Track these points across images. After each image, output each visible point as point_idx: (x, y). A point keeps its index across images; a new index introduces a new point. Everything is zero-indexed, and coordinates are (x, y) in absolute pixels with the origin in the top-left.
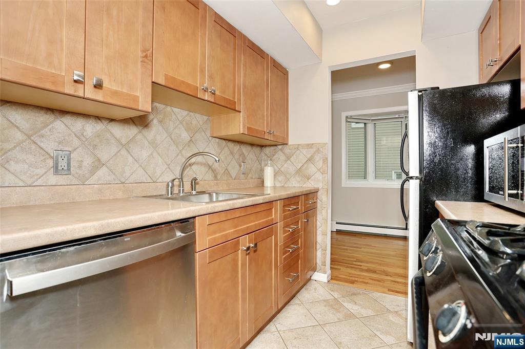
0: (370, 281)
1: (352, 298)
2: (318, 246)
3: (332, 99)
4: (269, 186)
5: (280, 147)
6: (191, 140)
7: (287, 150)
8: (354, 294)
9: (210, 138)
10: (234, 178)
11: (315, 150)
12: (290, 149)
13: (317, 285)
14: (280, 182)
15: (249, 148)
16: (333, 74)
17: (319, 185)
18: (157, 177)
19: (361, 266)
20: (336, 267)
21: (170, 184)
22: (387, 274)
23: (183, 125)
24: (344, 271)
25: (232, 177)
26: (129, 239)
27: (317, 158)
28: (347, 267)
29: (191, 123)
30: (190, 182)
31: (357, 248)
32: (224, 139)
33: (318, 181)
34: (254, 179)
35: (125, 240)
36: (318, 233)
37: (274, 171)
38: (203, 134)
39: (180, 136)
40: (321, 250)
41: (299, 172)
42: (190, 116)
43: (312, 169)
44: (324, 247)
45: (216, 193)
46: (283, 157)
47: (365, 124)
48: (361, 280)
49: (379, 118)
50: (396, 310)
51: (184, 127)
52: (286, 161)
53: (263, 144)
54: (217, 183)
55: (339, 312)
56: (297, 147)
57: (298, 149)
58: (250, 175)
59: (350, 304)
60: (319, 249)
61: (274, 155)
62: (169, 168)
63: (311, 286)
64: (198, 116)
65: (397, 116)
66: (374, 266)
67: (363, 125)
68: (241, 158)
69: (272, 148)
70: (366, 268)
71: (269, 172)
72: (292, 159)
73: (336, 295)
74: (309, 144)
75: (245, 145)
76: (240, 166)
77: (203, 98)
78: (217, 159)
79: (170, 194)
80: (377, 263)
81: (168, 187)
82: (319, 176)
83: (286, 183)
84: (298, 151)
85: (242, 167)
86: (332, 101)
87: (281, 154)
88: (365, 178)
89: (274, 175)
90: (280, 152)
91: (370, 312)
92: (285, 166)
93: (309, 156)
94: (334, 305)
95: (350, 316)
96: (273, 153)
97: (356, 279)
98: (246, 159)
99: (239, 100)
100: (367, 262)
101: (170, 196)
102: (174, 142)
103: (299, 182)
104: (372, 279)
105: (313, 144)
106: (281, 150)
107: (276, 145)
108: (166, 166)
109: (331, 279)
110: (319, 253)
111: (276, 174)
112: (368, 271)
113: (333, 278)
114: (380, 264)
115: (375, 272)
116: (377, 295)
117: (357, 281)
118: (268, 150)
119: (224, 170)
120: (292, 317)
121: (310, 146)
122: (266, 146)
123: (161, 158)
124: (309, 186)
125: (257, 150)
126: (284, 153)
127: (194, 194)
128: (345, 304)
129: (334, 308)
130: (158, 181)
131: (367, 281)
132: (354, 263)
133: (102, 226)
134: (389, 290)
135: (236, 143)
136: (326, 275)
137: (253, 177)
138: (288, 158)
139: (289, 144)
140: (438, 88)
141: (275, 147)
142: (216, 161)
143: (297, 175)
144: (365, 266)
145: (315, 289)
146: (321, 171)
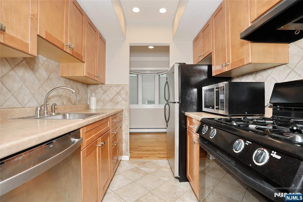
0: (149, 155)
1: (143, 165)
2: (123, 141)
3: (130, 60)
4: (93, 108)
5: (100, 85)
6: (48, 78)
7: (104, 87)
8: (144, 163)
9: (60, 77)
10: (73, 104)
11: (121, 88)
12: (106, 87)
13: (124, 163)
14: (100, 106)
15: (81, 85)
16: (131, 47)
17: (124, 108)
18: (26, 104)
19: (142, 149)
20: (132, 151)
21: (39, 109)
22: (155, 151)
23: (43, 67)
24: (136, 153)
25: (72, 103)
26: (52, 146)
27: (122, 92)
28: (136, 151)
29: (48, 66)
30: (51, 107)
31: (137, 140)
32: (68, 79)
33: (123, 105)
34: (84, 104)
35: (50, 146)
36: (123, 134)
37: (97, 100)
38: (56, 74)
39: (42, 74)
40: (125, 143)
41: (111, 100)
42: (48, 61)
43: (119, 98)
44: (127, 141)
45: (69, 114)
46: (102, 92)
47: (138, 75)
48: (145, 156)
49: (145, 72)
50: (164, 166)
51: (44, 68)
52: (104, 94)
53: (89, 82)
54: (64, 108)
55: (141, 173)
56: (111, 86)
57: (111, 87)
58: (82, 102)
59: (144, 168)
60: (124, 142)
61: (96, 90)
62: (34, 97)
63: (122, 163)
64: (53, 62)
65: (153, 72)
66: (148, 148)
67: (136, 75)
68: (77, 91)
69: (95, 86)
70: (145, 150)
71: (93, 100)
72: (107, 93)
73: (136, 165)
74: (118, 85)
75: (79, 83)
76: (77, 96)
77: (66, 51)
78: (74, 92)
79: (38, 115)
80: (149, 146)
81: (37, 111)
82: (123, 102)
83: (103, 107)
84: (111, 88)
85: (78, 97)
86: (130, 61)
87: (101, 89)
88: (137, 103)
89: (97, 102)
90: (100, 88)
91: (154, 170)
92: (103, 96)
93: (118, 91)
94: (136, 170)
95: (146, 174)
96: (96, 89)
97: (142, 156)
98: (79, 92)
99: (84, 55)
100: (144, 147)
101: (38, 117)
102: (37, 78)
103: (112, 106)
104: (149, 154)
105: (120, 84)
106: (100, 87)
107: (97, 84)
108: (32, 96)
109: (130, 158)
110: (124, 145)
111: (98, 101)
112: (146, 151)
113: (131, 157)
114: (151, 147)
115: (149, 151)
116: (154, 161)
117: (143, 157)
118: (92, 88)
119: (68, 99)
120: (118, 182)
121: (117, 86)
122: (90, 84)
123: (28, 89)
124: (118, 108)
125: (85, 87)
126: (102, 89)
127: (53, 115)
128: (142, 169)
129: (137, 172)
130: (26, 106)
131: (147, 156)
132: (138, 148)
133: (39, 138)
134: (158, 158)
135: (75, 82)
136: (128, 156)
137: (84, 103)
138: (105, 92)
139: (106, 84)
140: (185, 63)
141: (96, 86)
142: (73, 93)
143: (111, 102)
144: (144, 149)
145: (124, 165)
146: (125, 99)
